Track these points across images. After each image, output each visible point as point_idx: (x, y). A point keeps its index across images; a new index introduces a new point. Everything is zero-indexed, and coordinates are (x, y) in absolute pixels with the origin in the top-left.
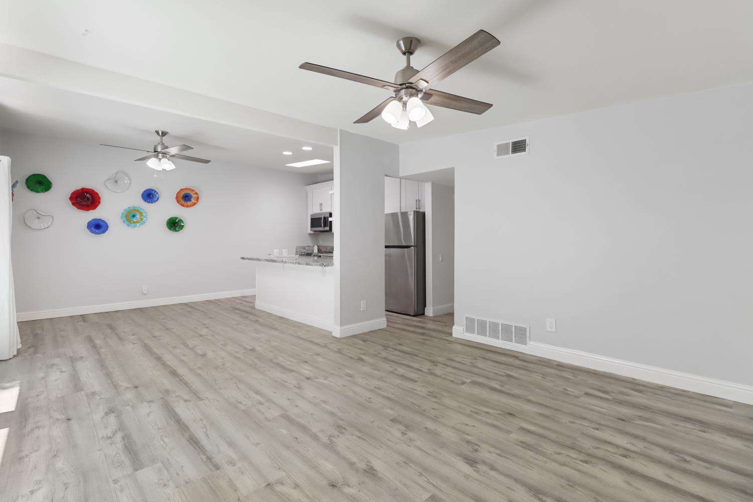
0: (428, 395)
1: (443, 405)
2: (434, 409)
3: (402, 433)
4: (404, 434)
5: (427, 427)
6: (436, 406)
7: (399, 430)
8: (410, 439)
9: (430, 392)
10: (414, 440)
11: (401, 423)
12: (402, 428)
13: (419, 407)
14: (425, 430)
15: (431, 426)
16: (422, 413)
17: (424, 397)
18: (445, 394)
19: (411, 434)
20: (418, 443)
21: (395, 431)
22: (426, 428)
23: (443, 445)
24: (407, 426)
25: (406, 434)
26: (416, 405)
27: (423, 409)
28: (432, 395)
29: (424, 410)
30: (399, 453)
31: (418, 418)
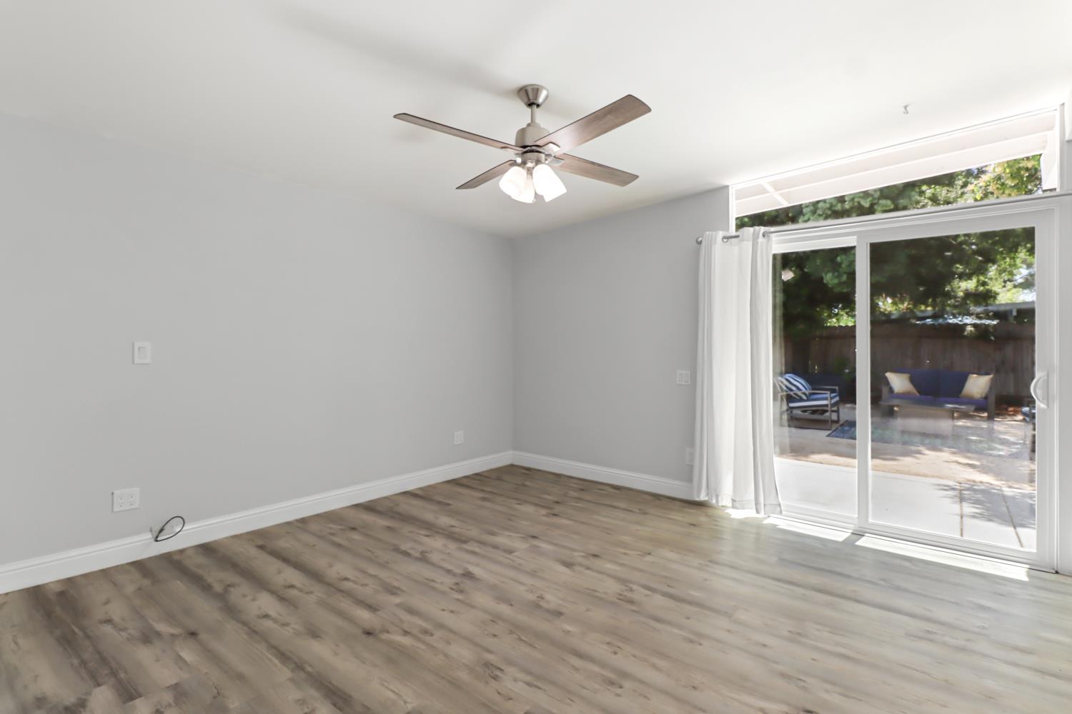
0: (501, 670)
1: (476, 645)
2: (495, 636)
3: (542, 598)
4: (541, 597)
5: (510, 607)
6: (489, 642)
7: (548, 602)
8: (532, 592)
9: (495, 678)
10: (527, 591)
11: (548, 611)
12: (542, 603)
13: (520, 639)
14: (513, 603)
15: (504, 609)
16: (515, 628)
17: (511, 663)
18: (464, 676)
19: (532, 597)
20: (522, 588)
21: (552, 600)
22: (511, 605)
23: (493, 587)
24: (538, 606)
25: (538, 597)
26: (525, 642)
27: (514, 636)
28: (491, 671)
29: (511, 632)
30: (543, 579)
31: (522, 618)
